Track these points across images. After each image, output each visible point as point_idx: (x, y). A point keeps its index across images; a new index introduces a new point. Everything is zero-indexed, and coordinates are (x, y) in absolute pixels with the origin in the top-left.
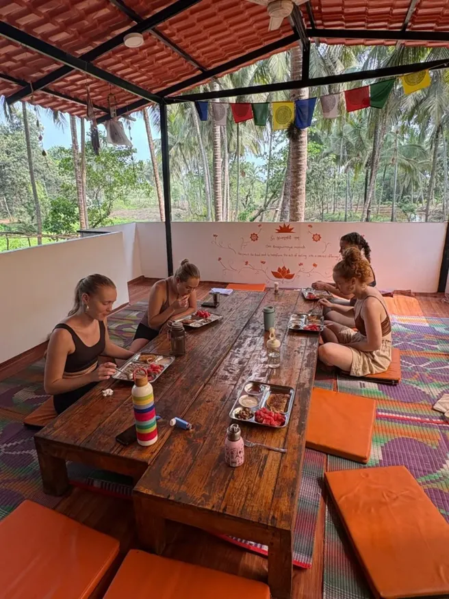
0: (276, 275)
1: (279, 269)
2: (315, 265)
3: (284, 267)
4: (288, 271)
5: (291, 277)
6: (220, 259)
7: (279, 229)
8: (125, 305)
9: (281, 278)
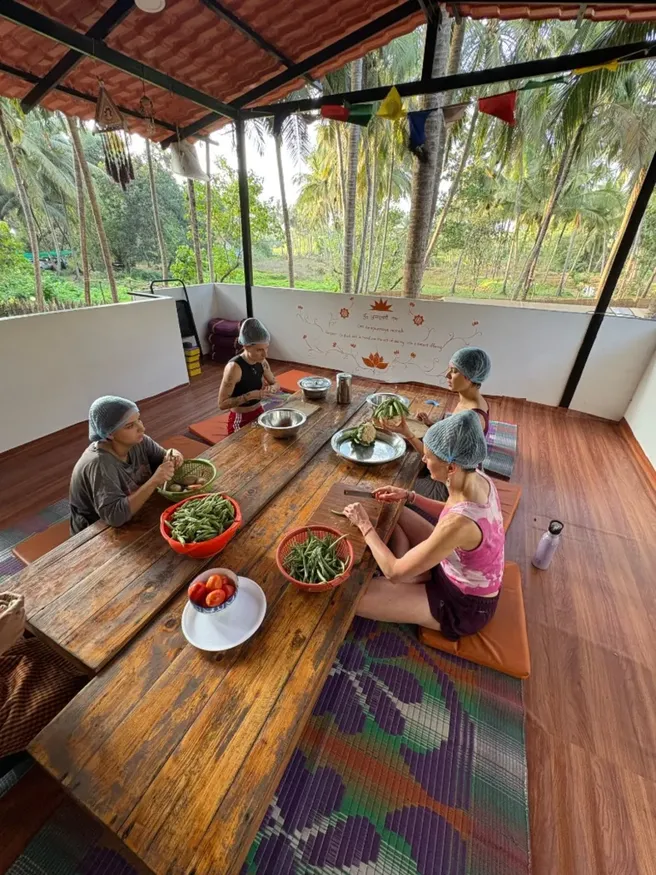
0: (367, 362)
1: (371, 356)
2: (413, 355)
3: (377, 354)
4: (382, 359)
5: (383, 366)
6: (305, 337)
7: (374, 305)
8: (185, 385)
9: (373, 366)
